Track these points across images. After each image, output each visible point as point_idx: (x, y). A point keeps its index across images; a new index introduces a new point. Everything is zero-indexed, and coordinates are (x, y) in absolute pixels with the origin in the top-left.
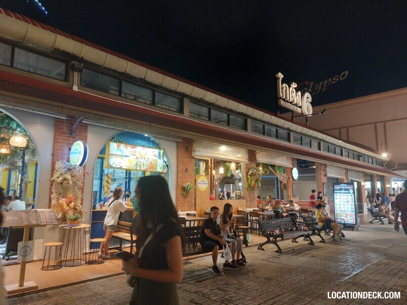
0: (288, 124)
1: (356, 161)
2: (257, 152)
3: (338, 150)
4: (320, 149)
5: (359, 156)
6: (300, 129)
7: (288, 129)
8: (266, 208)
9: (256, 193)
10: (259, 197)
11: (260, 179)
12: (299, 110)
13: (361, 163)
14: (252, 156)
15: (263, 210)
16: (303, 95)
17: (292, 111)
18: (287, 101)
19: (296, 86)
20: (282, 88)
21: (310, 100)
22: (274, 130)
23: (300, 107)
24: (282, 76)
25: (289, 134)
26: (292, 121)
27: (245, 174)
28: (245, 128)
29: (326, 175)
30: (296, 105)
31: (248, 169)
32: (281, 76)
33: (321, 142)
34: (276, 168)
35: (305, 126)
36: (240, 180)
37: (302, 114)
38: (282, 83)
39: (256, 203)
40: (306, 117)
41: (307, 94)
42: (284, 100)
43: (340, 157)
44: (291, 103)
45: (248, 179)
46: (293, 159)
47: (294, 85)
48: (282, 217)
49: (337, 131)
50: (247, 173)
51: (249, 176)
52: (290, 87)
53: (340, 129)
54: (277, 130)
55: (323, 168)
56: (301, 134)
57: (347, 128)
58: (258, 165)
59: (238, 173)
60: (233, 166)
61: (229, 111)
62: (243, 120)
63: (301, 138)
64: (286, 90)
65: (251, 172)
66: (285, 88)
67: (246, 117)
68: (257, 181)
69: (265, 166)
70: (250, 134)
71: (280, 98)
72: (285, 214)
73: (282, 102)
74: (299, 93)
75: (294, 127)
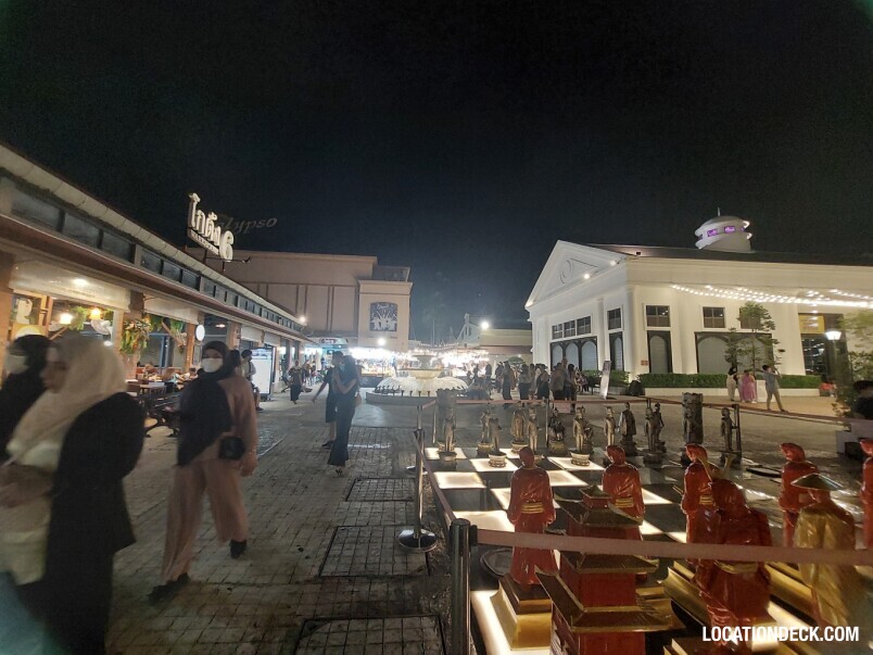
0: (200, 266)
1: (275, 324)
2: (148, 296)
3: (257, 309)
4: (236, 305)
5: (279, 318)
6: (215, 275)
7: (199, 272)
8: (150, 379)
9: (137, 358)
10: (138, 364)
11: (147, 337)
12: (215, 251)
13: (279, 326)
14: (137, 302)
15: (145, 382)
16: (223, 232)
17: (206, 250)
18: (201, 235)
19: (216, 218)
20: (196, 216)
21: (232, 241)
22: (178, 269)
23: (218, 247)
24: (199, 200)
25: (198, 280)
26: (204, 262)
27: (121, 329)
28: (131, 258)
29: (239, 338)
30: (212, 243)
31: (127, 321)
32: (196, 198)
33: (240, 297)
34: (171, 323)
35: (221, 273)
36: (107, 337)
37: (219, 257)
38: (197, 209)
39: (134, 372)
40: (224, 262)
41: (228, 233)
42: (196, 231)
43: (257, 317)
44: (206, 238)
45: (124, 337)
46: (200, 313)
47: (213, 217)
48: (177, 390)
49: (255, 285)
50: (124, 327)
51: (127, 332)
52: (207, 217)
53: (259, 283)
54: (181, 271)
55: (236, 328)
56: (216, 282)
57: (267, 284)
58: (144, 315)
59: (105, 326)
60: (96, 314)
61: (104, 226)
62: (127, 247)
63: (214, 288)
64: (201, 220)
65: (132, 325)
66: (199, 217)
67: (134, 242)
68: (141, 339)
69: (156, 319)
70: (136, 268)
71: (192, 228)
72: (180, 387)
73: (193, 234)
74: (219, 229)
75: (207, 271)
